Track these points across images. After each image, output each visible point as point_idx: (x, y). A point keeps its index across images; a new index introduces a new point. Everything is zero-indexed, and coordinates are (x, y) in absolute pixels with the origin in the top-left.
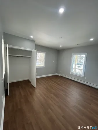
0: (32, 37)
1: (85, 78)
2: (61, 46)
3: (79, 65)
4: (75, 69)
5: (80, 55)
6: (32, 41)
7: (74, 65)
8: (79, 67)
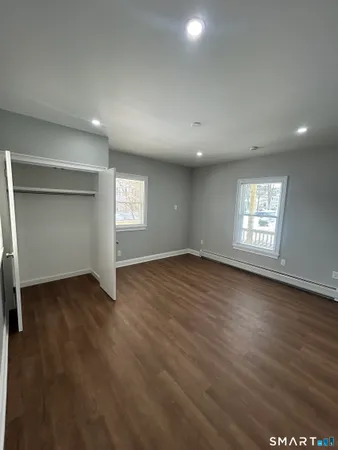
0: (96, 123)
1: (283, 262)
2: (200, 154)
3: (264, 219)
4: (251, 231)
5: (266, 185)
6: (99, 137)
7: (246, 219)
8: (262, 224)
